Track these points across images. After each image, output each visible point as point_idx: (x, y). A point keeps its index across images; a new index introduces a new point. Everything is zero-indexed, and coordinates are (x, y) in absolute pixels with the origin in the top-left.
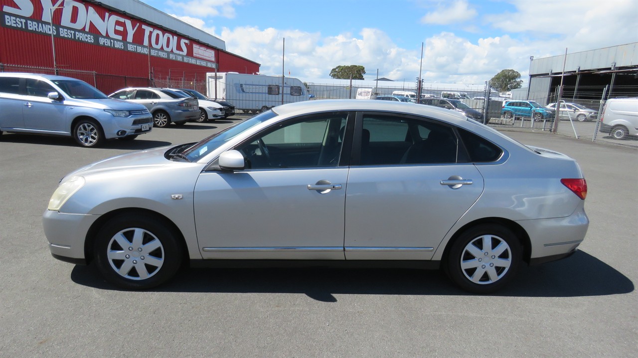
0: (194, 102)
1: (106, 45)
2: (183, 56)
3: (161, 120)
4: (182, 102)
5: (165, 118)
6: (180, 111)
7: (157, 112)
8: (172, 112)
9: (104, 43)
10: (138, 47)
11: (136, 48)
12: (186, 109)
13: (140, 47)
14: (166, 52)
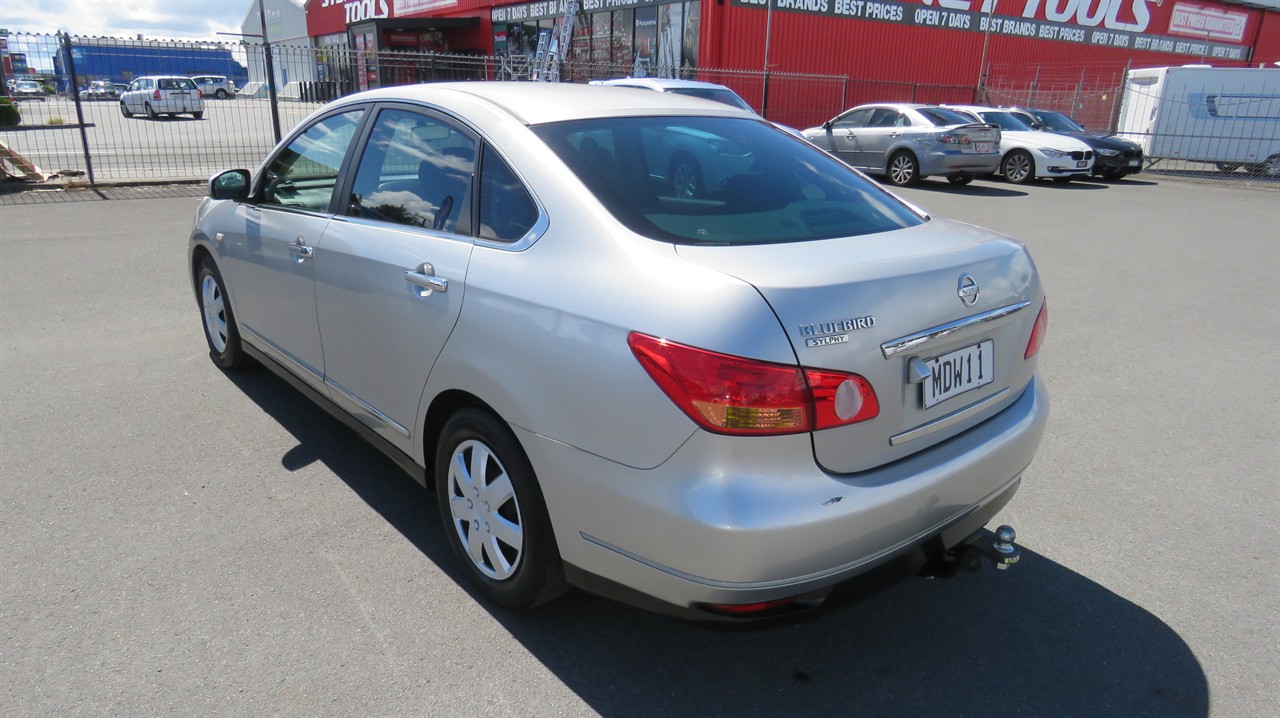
0: (990, 135)
1: (928, 22)
2: (1133, 36)
3: (903, 170)
4: (950, 134)
5: (909, 168)
6: (941, 153)
7: (903, 153)
8: (926, 155)
9: (925, 20)
10: (1006, 22)
11: (1002, 25)
12: (955, 148)
13: (1013, 22)
14: (1082, 27)
